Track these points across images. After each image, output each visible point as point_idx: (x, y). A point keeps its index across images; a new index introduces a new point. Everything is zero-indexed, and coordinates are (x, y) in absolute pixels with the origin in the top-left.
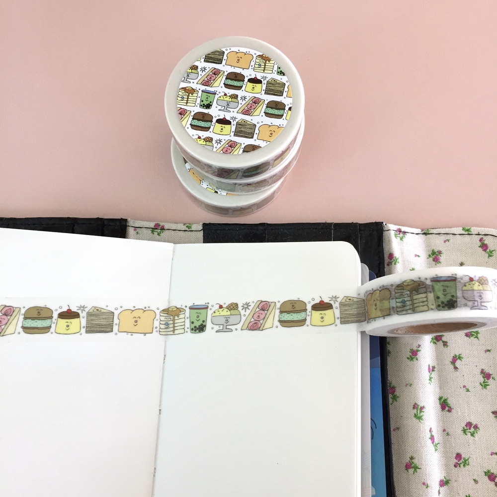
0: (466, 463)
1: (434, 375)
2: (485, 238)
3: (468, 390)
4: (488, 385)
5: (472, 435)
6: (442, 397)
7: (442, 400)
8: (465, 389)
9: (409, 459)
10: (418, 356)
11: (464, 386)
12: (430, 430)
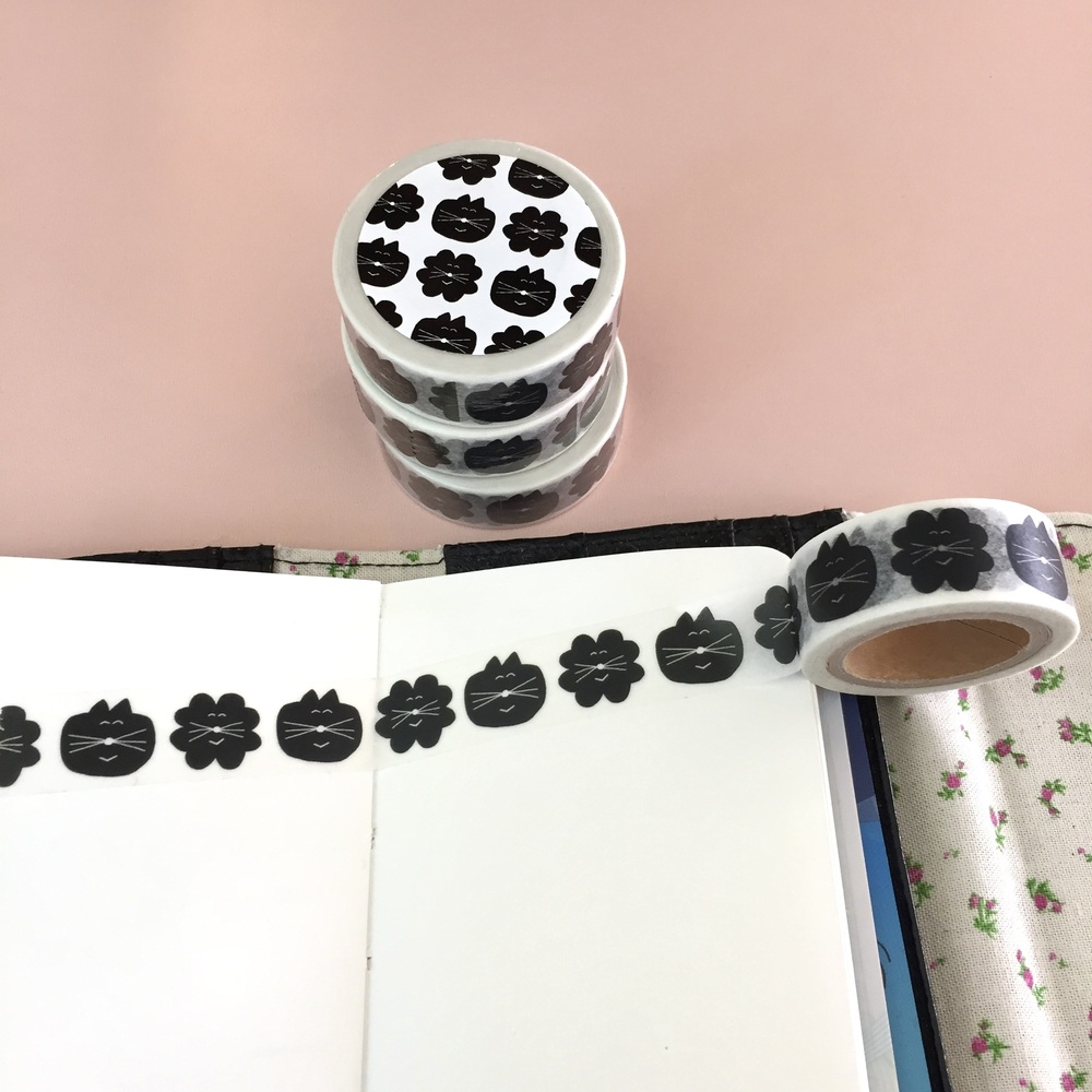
1: (1005, 830)
2: (1065, 532)
6: (1034, 880)
7: (1036, 887)
8: (1082, 855)
9: (978, 1029)
10: (962, 788)
11: (1080, 851)
12: (1019, 956)
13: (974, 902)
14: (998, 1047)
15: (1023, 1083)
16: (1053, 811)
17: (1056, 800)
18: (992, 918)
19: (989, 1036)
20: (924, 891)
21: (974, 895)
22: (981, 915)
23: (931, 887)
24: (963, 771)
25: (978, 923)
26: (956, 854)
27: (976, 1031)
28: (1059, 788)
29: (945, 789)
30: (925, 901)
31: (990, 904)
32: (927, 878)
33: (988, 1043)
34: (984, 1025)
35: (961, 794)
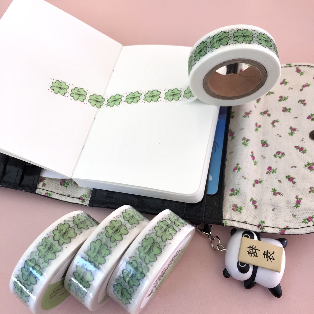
0: (274, 171)
1: (259, 129)
2: (299, 67)
3: (280, 136)
4: (294, 134)
5: (280, 158)
6: (263, 140)
7: (263, 142)
8: (278, 136)
9: (236, 165)
10: (249, 116)
11: (278, 135)
12: (252, 152)
13: (244, 139)
14: (239, 169)
15: (243, 177)
16: (274, 126)
17: (276, 124)
18: (248, 143)
19: (238, 167)
20: (233, 138)
21: (244, 138)
22: (244, 142)
23: (235, 137)
24: (251, 112)
25: (243, 144)
26: (243, 129)
27: (235, 166)
28: (277, 121)
29: (245, 115)
30: (233, 140)
31: (248, 140)
32: (235, 135)
33: (237, 168)
34: (238, 164)
35: (248, 117)
